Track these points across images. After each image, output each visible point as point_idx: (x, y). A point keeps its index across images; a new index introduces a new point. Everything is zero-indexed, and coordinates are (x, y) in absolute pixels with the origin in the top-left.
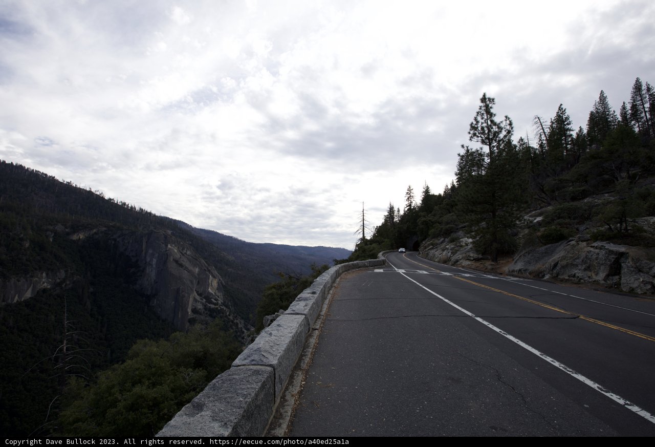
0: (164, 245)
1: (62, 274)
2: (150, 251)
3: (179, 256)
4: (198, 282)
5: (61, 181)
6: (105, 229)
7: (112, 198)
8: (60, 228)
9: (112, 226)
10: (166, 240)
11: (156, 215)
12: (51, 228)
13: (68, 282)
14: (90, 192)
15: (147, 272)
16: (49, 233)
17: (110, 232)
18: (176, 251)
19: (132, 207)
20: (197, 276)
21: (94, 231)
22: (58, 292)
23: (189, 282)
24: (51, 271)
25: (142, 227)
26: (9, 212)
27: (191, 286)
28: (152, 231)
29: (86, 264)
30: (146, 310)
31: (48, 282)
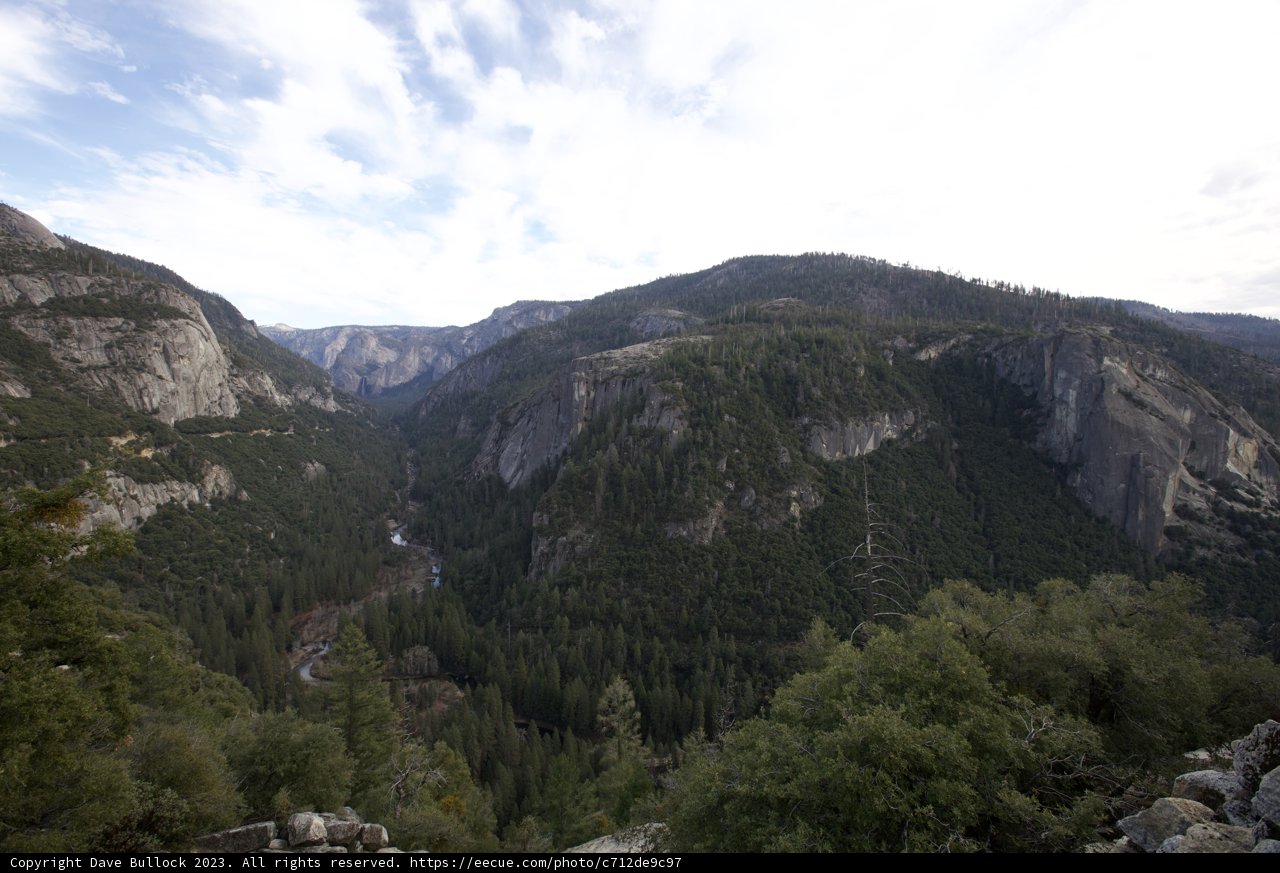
0: (1093, 360)
1: (910, 417)
2: (1062, 375)
3: (1135, 384)
4: (1193, 446)
5: (895, 265)
6: (969, 337)
7: (977, 278)
8: (900, 342)
9: (981, 330)
10: (1099, 348)
11: (1071, 296)
12: (889, 343)
13: (920, 431)
14: (939, 275)
15: (1058, 417)
16: (887, 352)
17: (979, 343)
18: (1124, 371)
19: (1016, 289)
20: (1187, 429)
21: (952, 342)
22: (907, 445)
23: (1164, 444)
24: (896, 412)
25: (1040, 326)
26: (837, 326)
27: (1170, 452)
28: (1063, 332)
29: (944, 401)
30: (1059, 493)
31: (893, 430)
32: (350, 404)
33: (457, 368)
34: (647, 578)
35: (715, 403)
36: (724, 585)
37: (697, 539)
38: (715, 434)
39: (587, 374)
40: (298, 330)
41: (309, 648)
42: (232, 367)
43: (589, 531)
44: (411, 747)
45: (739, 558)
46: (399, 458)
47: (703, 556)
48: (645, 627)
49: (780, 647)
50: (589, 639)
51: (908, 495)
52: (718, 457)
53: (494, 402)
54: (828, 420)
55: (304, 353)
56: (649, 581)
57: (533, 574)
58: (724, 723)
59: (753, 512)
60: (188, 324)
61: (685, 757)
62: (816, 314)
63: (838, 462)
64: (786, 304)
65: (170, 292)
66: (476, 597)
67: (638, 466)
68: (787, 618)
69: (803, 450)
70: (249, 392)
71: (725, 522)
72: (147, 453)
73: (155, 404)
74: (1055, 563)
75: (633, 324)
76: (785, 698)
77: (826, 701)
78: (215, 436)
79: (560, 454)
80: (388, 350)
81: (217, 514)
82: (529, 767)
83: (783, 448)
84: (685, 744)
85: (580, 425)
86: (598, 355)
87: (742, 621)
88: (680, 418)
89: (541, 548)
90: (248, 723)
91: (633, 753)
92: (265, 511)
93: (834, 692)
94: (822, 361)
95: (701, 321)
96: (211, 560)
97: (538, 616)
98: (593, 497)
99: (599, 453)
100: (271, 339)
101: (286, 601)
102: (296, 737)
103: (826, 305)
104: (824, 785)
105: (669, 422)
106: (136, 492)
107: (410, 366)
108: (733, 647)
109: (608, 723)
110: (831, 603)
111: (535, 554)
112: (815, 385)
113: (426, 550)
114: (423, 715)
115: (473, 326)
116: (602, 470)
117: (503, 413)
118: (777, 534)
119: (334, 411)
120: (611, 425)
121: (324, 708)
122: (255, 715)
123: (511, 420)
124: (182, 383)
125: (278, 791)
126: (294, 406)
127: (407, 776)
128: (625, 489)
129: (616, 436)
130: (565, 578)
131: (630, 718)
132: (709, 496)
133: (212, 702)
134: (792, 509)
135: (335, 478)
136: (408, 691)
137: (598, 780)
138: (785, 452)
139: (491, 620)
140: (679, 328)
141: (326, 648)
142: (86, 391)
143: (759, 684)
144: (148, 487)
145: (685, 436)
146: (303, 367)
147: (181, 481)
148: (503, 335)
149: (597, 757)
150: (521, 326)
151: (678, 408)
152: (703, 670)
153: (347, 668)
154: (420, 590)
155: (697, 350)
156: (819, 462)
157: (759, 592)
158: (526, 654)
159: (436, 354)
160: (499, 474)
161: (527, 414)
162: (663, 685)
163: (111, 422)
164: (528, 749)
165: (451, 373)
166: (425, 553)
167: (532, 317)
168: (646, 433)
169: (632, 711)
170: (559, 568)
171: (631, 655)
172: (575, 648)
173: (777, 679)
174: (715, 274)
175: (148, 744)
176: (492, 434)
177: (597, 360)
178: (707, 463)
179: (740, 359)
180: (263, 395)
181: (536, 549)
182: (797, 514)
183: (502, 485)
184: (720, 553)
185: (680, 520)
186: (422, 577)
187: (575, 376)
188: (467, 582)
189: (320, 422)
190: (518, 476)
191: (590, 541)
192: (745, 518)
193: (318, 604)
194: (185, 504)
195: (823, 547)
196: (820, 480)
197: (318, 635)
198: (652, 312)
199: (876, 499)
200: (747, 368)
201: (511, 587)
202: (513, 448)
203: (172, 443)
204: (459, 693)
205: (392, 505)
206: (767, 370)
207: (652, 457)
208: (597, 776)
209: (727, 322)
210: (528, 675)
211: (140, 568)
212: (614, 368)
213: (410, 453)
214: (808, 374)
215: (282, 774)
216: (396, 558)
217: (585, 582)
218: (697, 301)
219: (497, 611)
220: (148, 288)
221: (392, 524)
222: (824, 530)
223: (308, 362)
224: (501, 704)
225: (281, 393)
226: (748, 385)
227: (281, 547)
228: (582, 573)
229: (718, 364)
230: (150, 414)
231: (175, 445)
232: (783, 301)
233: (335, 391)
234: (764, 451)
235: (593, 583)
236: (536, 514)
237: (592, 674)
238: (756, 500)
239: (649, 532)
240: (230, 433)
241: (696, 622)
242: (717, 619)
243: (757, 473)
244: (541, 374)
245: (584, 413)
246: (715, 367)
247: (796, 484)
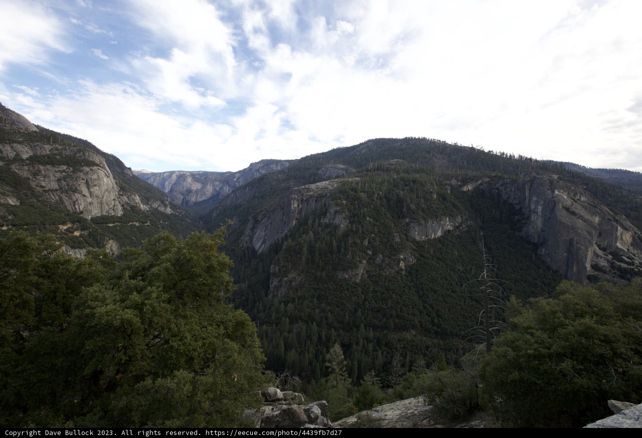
0: (550, 192)
1: (459, 219)
2: (534, 199)
3: (570, 203)
4: (600, 235)
5: (450, 143)
6: (488, 179)
7: (491, 150)
8: (454, 182)
9: (494, 176)
10: (552, 186)
11: (537, 159)
12: (448, 182)
13: (464, 226)
14: (472, 149)
15: (533, 219)
16: (447, 186)
17: (493, 182)
18: (565, 197)
19: (510, 156)
20: (597, 226)
21: (480, 182)
22: (457, 233)
23: (585, 233)
24: (452, 217)
25: (523, 174)
26: (422, 174)
27: (589, 237)
28: (535, 177)
29: (476, 211)
30: (534, 258)
31: (451, 225)
32: (178, 210)
33: (232, 193)
34: (328, 299)
35: (362, 211)
36: (367, 302)
37: (353, 279)
38: (362, 226)
39: (298, 196)
40: (152, 173)
42: (120, 191)
43: (299, 275)
45: (374, 289)
47: (356, 288)
48: (327, 324)
49: (395, 334)
50: (299, 330)
51: (459, 258)
52: (364, 238)
53: (250, 210)
54: (418, 220)
55: (155, 184)
56: (329, 300)
57: (270, 296)
59: (381, 266)
60: (99, 169)
62: (411, 167)
63: (423, 241)
64: (397, 162)
65: (90, 153)
67: (324, 242)
68: (398, 320)
69: (406, 235)
70: (128, 204)
71: (367, 271)
72: (77, 234)
73: (81, 209)
74: (532, 293)
75: (320, 172)
78: (111, 225)
79: (284, 237)
80: (197, 183)
83: (396, 234)
85: (294, 222)
86: (303, 187)
87: (376, 321)
88: (344, 218)
89: (274, 283)
94: (416, 191)
95: (354, 170)
97: (273, 318)
98: (301, 258)
99: (304, 236)
100: (139, 177)
103: (416, 163)
105: (339, 220)
106: (71, 253)
107: (208, 191)
108: (371, 334)
109: (331, 367)
110: (421, 312)
111: (272, 286)
112: (412, 203)
115: (240, 172)
116: (305, 244)
117: (255, 215)
118: (393, 277)
119: (170, 213)
120: (310, 222)
123: (259, 219)
124: (95, 198)
126: (150, 210)
128: (317, 254)
129: (312, 228)
130: (286, 299)
132: (359, 258)
134: (401, 264)
138: (397, 236)
140: (343, 174)
142: (47, 202)
143: (385, 353)
144: (77, 250)
145: (347, 227)
146: (154, 191)
148: (255, 177)
150: (263, 172)
151: (344, 214)
152: (357, 346)
155: (353, 185)
156: (414, 241)
157: (384, 306)
158: (267, 337)
159: (221, 185)
160: (253, 246)
161: (267, 216)
163: (59, 218)
165: (228, 195)
167: (269, 168)
168: (327, 226)
170: (283, 294)
171: (320, 337)
172: (292, 334)
173: (394, 350)
174: (361, 147)
176: (250, 226)
177: (303, 189)
178: (358, 241)
179: (374, 189)
180: (135, 205)
181: (272, 284)
182: (403, 267)
183: (254, 251)
185: (345, 270)
187: (292, 197)
188: (237, 300)
189: (163, 219)
190: (263, 247)
191: (299, 280)
192: (377, 269)
195: (416, 284)
196: (414, 250)
198: (330, 166)
199: (443, 260)
200: (378, 194)
201: (259, 303)
202: (260, 233)
203: (89, 228)
206: (388, 195)
207: (330, 238)
209: (367, 171)
210: (268, 347)
212: (311, 193)
214: (408, 197)
217: (297, 301)
218: (352, 161)
219: (252, 316)
220: (79, 151)
222: (417, 275)
223: (157, 189)
225: (144, 204)
226: (378, 203)
228: (295, 296)
229: (364, 192)
230: (79, 214)
231: (91, 230)
232: (395, 161)
233: (170, 203)
234: (386, 235)
235: (301, 301)
236: (272, 266)
237: (300, 348)
238: (383, 260)
239: (329, 276)
240: (119, 224)
241: (353, 321)
242: (364, 320)
243: (383, 246)
244: (274, 196)
245: (296, 216)
246: (362, 193)
247: (403, 252)
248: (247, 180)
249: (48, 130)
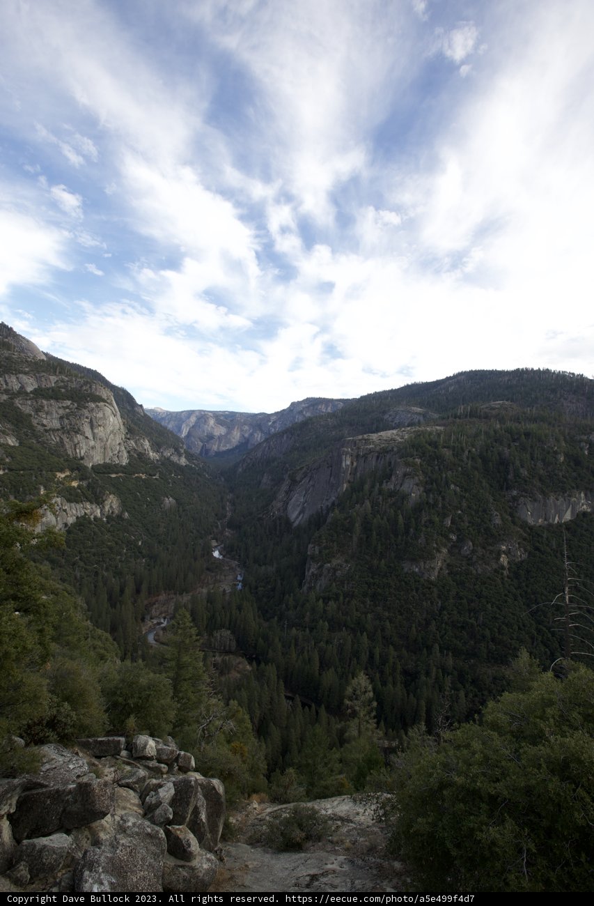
12: (586, 438)
16: (583, 444)
26: (542, 423)
31: (588, 505)
32: (194, 461)
33: (264, 441)
34: (387, 601)
35: (444, 476)
36: (445, 612)
37: (426, 576)
38: (443, 498)
39: (352, 450)
40: (167, 412)
41: (155, 621)
42: (127, 434)
43: (346, 561)
44: (214, 701)
45: (457, 593)
46: (222, 498)
47: (430, 588)
48: (384, 637)
49: (489, 667)
50: (341, 641)
52: (445, 516)
53: (287, 465)
54: (532, 494)
55: (170, 427)
56: (388, 603)
57: (305, 588)
58: (442, 721)
59: (471, 559)
60: (105, 405)
61: (409, 743)
62: (524, 413)
63: (540, 526)
64: (502, 405)
65: (98, 387)
66: (265, 600)
67: (385, 518)
68: (495, 645)
69: (511, 515)
70: (135, 450)
71: (448, 565)
72: (75, 484)
73: (82, 454)
75: (386, 417)
76: (494, 710)
77: (531, 719)
78: (113, 476)
79: (330, 506)
80: (221, 427)
81: (109, 525)
82: (292, 730)
83: (496, 513)
84: (410, 734)
85: (345, 485)
86: (360, 437)
87: (458, 642)
88: (417, 485)
89: (312, 570)
90: (114, 666)
91: (370, 733)
92: (138, 526)
93: (539, 713)
94: (530, 450)
95: (436, 416)
96: (103, 555)
97: (307, 619)
98: (351, 537)
99: (358, 506)
100: (152, 417)
101: (144, 587)
102: (143, 681)
103: (533, 406)
104: (528, 791)
105: (409, 487)
106: (66, 507)
107: (234, 438)
108: (450, 662)
109: (352, 707)
110: (532, 638)
111: (308, 574)
112: (522, 467)
113: (234, 563)
114: (223, 679)
115: (277, 413)
116: (359, 518)
117: (293, 473)
118: (489, 578)
119: (184, 464)
120: (367, 487)
121: (160, 664)
122: (118, 662)
123: (298, 479)
124: (99, 441)
125: (128, 717)
126: (161, 460)
127: (210, 721)
128: (375, 533)
129: (370, 495)
130: (327, 593)
131: (369, 705)
132: (437, 544)
133: (95, 648)
134: (502, 559)
135: (181, 509)
136: (214, 661)
137: (342, 749)
138: (497, 515)
139: (274, 617)
140: (419, 421)
141: (165, 623)
142: (47, 444)
143: (471, 695)
144: (73, 505)
145: (420, 498)
146: (168, 435)
147: (91, 503)
148: (296, 420)
149: (341, 732)
150: (308, 414)
151: (416, 478)
152: (426, 677)
153: (178, 638)
154: (228, 590)
155: (432, 437)
156: (524, 525)
157: (472, 621)
158: (296, 645)
159: (251, 431)
160: (287, 515)
161: (309, 475)
162: (394, 684)
163: (58, 463)
164: (292, 716)
165: (260, 444)
166: (234, 565)
167: (317, 409)
168: (392, 494)
169: (370, 701)
170: (324, 586)
171: (372, 657)
172: (331, 646)
173: (486, 693)
174: (448, 383)
175: (58, 670)
176: (284, 487)
177: (360, 440)
178: (436, 519)
179: (464, 444)
180: (143, 452)
181: (309, 571)
182: (506, 564)
183: (288, 523)
184: (443, 587)
185: (414, 560)
186: (230, 583)
187: (344, 451)
188: (260, 589)
189: (175, 471)
190: (300, 518)
191: (347, 568)
192: (464, 563)
193: (163, 592)
194: (92, 517)
195: (526, 592)
196: (525, 539)
197: (161, 613)
198: (401, 408)
199: (574, 559)
200: (469, 452)
201: (290, 596)
202: (298, 498)
203: (89, 478)
204: (248, 667)
205: (215, 530)
206: (485, 454)
207: (394, 511)
208: (341, 746)
209: (455, 418)
210: (297, 661)
211: (63, 555)
212: (371, 446)
213: (230, 496)
214: (517, 458)
215: (132, 705)
216: (214, 566)
217: (341, 598)
218: (433, 402)
219: (278, 613)
220: (86, 383)
221: (214, 543)
222: (527, 579)
223: (171, 432)
224: (276, 680)
225: (154, 451)
227: (144, 551)
228: (339, 591)
229: (448, 447)
230: (79, 460)
231: (90, 480)
232: (499, 404)
233: (186, 452)
234: (480, 513)
235: (347, 599)
236: (310, 546)
237: (342, 667)
238: (473, 550)
239: (390, 567)
240: (122, 475)
241: (422, 638)
242: (439, 639)
243: (474, 530)
244: (320, 448)
245: (348, 477)
246: (446, 449)
247: (505, 541)
248: (286, 425)
249: (56, 359)
